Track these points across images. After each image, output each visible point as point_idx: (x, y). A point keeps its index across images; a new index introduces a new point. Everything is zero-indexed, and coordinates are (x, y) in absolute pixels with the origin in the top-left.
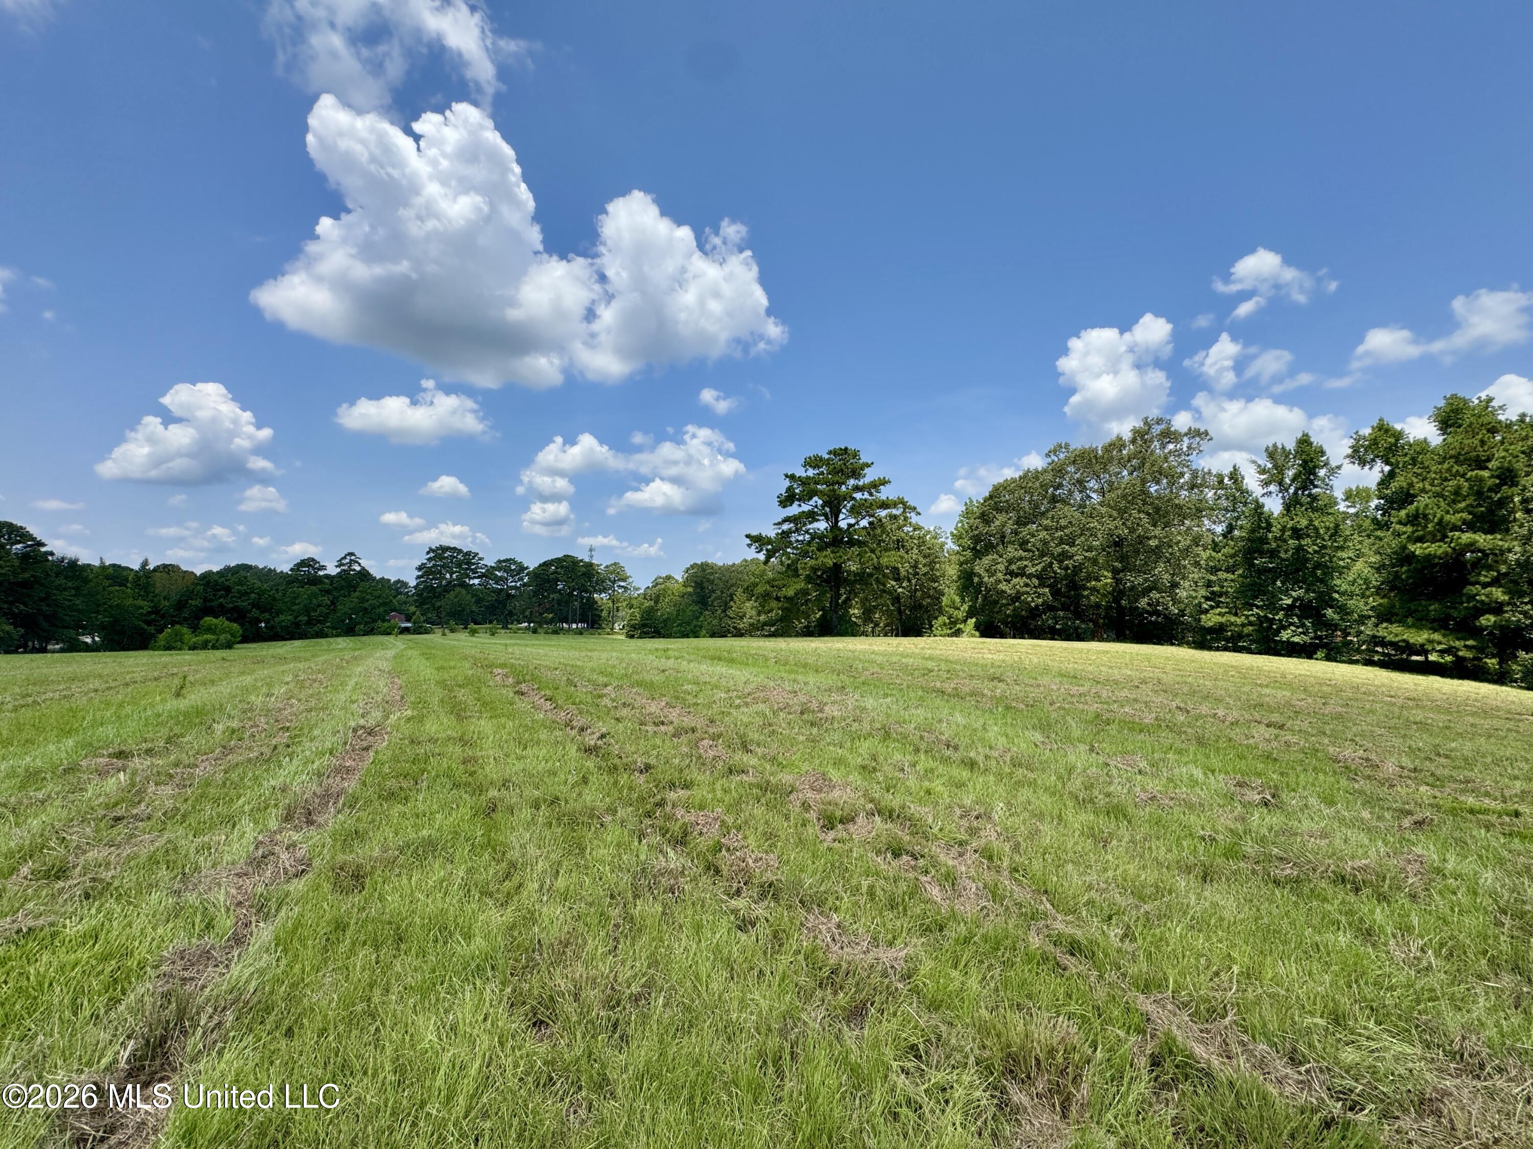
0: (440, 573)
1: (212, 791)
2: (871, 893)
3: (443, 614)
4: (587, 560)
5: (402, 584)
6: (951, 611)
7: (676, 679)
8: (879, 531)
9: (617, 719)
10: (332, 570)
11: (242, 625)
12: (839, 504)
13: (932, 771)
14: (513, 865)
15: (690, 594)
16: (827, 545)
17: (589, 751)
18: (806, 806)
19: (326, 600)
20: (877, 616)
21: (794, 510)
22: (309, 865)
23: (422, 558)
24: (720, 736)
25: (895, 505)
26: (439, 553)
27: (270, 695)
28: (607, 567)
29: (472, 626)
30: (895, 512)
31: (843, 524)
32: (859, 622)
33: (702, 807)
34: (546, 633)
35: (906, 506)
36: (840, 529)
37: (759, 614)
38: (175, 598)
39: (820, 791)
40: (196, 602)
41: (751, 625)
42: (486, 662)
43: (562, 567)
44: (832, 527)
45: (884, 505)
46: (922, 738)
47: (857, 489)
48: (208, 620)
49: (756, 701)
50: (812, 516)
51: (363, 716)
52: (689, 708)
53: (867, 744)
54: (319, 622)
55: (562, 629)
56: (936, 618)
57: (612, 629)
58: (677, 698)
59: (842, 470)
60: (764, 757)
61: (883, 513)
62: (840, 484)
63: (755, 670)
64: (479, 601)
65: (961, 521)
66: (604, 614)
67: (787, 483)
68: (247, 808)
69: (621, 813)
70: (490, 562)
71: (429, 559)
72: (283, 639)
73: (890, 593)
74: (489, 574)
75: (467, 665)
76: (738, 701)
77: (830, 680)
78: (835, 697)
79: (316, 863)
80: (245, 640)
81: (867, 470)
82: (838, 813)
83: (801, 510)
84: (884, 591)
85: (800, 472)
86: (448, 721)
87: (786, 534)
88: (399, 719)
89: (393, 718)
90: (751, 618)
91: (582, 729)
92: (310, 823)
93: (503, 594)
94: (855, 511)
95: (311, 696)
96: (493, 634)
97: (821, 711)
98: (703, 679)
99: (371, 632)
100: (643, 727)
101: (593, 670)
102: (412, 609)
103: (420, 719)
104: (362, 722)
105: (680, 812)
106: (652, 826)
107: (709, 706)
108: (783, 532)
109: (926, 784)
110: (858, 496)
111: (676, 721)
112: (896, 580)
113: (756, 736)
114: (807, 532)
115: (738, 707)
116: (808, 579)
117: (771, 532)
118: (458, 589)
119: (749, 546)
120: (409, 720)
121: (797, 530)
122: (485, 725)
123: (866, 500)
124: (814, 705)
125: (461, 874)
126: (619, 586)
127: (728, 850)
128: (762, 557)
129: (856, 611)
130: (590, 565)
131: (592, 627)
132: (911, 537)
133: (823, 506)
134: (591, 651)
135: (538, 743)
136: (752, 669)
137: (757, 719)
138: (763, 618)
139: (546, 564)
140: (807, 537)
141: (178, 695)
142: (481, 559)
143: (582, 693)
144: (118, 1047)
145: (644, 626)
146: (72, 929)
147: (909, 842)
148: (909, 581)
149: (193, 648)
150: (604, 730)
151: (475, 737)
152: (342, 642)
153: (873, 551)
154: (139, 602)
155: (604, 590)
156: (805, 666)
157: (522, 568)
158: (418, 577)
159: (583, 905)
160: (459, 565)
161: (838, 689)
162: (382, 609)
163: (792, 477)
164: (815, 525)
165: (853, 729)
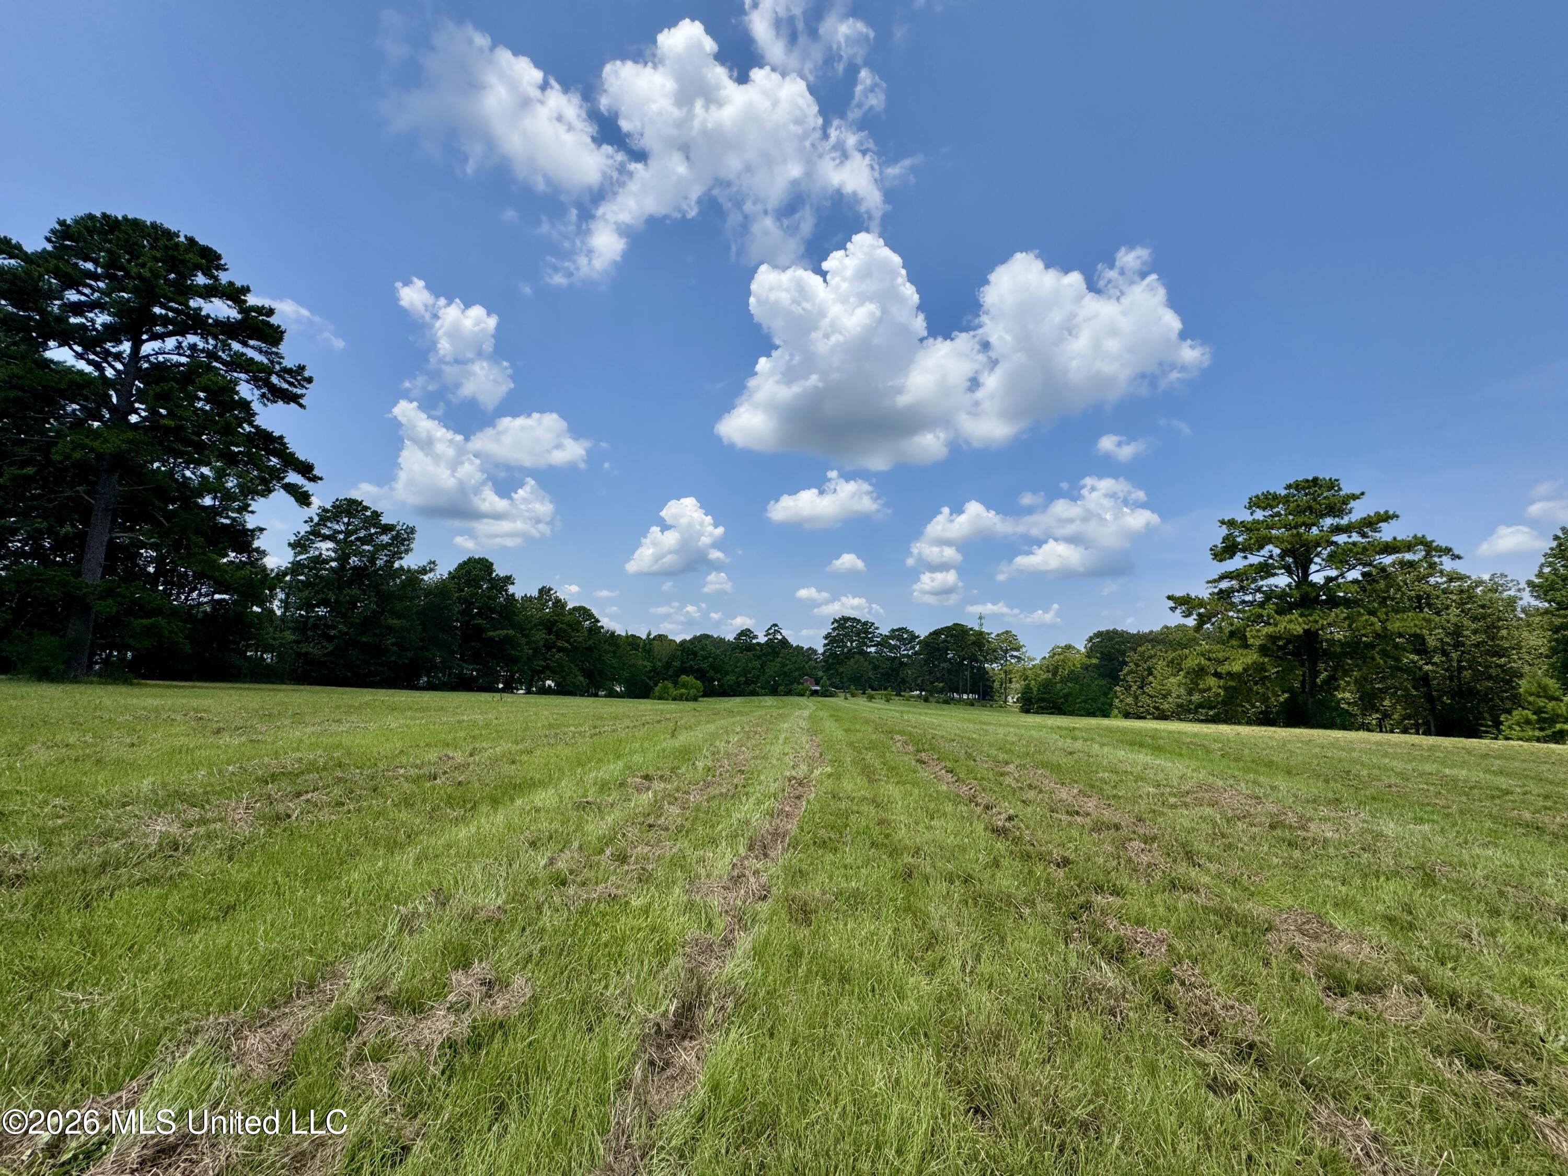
0: (842, 641)
1: (701, 815)
2: (1430, 1107)
3: (845, 680)
4: (977, 628)
5: (812, 651)
6: (1541, 702)
7: (1089, 765)
8: (1382, 584)
9: (1024, 802)
10: (762, 639)
11: (703, 683)
12: (1308, 551)
13: (1531, 949)
14: (934, 935)
15: (1096, 666)
16: (1292, 607)
17: (1000, 832)
18: (1295, 954)
19: (757, 664)
20: (1386, 703)
21: (1237, 563)
22: (769, 892)
23: (828, 629)
24: (1154, 839)
25: (1409, 547)
26: (842, 623)
27: (728, 742)
28: (998, 635)
29: (869, 691)
30: (1408, 556)
31: (1317, 578)
32: (1355, 710)
33: (1140, 922)
34: (938, 702)
35: (1429, 547)
36: (1313, 585)
37: (1190, 693)
38: (664, 660)
39: (1316, 937)
40: (677, 664)
41: (1180, 706)
42: (885, 728)
43: (952, 636)
44: (1299, 585)
45: (1389, 548)
46: (1501, 893)
47: (1338, 530)
48: (684, 678)
49: (1199, 803)
50: (1265, 570)
51: (793, 768)
52: (1112, 800)
53: (1392, 885)
54: (753, 682)
55: (953, 699)
56: (1509, 712)
57: (1005, 702)
58: (1093, 787)
59: (1310, 508)
60: (1219, 875)
61: (1388, 560)
62: (1309, 526)
63: (1194, 764)
64: (875, 668)
65: (1550, 564)
66: (996, 685)
67: (1224, 531)
68: (724, 834)
69: (1041, 907)
70: (885, 631)
71: (834, 629)
72: (729, 695)
73: (1407, 670)
74: (883, 642)
75: (870, 730)
76: (1172, 800)
77: (1316, 788)
78: (1324, 811)
79: (774, 890)
80: (707, 694)
81: (1352, 504)
82: (1353, 977)
83: (1247, 562)
84: (1400, 669)
85: (1244, 516)
86: (861, 781)
87: (1224, 595)
88: (821, 774)
89: (817, 772)
90: (1179, 697)
91: (987, 807)
92: (766, 855)
93: (897, 662)
94: (1339, 558)
95: (756, 746)
96: (888, 701)
97: (1304, 828)
98: (1121, 767)
99: (789, 693)
100: (1055, 815)
101: (991, 745)
102: (820, 674)
103: (837, 776)
104: (794, 773)
105: (1112, 923)
106: (1079, 930)
107: (1135, 800)
108: (1221, 591)
109: (1522, 968)
110: (1341, 539)
111: (1095, 815)
112: (1418, 652)
113: (1206, 849)
114: (1259, 590)
115: (1174, 806)
116: (1263, 650)
117: (1204, 592)
118: (857, 656)
119: (1173, 609)
120: (829, 776)
121: (1242, 589)
122: (892, 790)
123: (1354, 544)
124: (1291, 818)
125: (890, 932)
126: (1012, 656)
127: (1183, 983)
128: (1191, 622)
129: (1347, 695)
130: (981, 633)
131: (984, 699)
132: (1445, 592)
133: (1282, 557)
134: (985, 723)
135: (945, 814)
136: (1187, 762)
137: (1204, 826)
138: (1196, 697)
139: (937, 633)
140: (1259, 597)
141: (673, 736)
142: (877, 628)
143: (983, 767)
144: (668, 1002)
145: (1042, 700)
146: (636, 903)
147: (1498, 1053)
148: (1445, 653)
149: (674, 699)
150: (1011, 812)
151: (886, 800)
152: (769, 701)
153: (1372, 613)
154: (645, 663)
155: (995, 660)
156: (1270, 764)
157: (913, 637)
158: (825, 645)
159: (1010, 999)
160: (858, 634)
161: (1329, 802)
162: (797, 674)
163: (1231, 523)
164: (1271, 581)
165: (1364, 861)
